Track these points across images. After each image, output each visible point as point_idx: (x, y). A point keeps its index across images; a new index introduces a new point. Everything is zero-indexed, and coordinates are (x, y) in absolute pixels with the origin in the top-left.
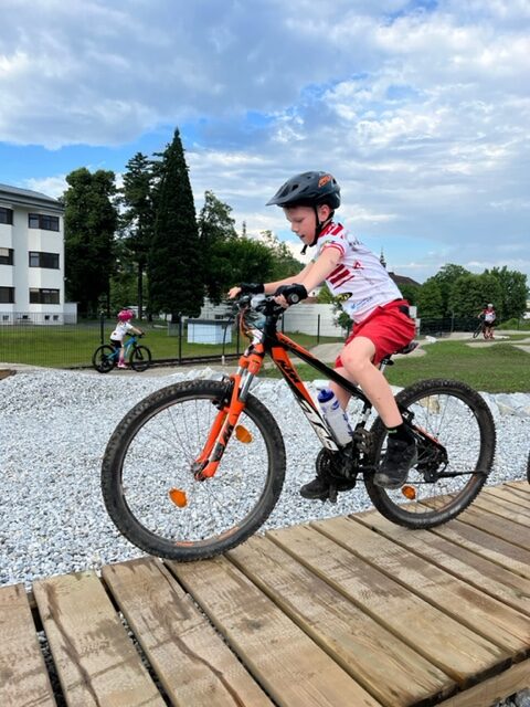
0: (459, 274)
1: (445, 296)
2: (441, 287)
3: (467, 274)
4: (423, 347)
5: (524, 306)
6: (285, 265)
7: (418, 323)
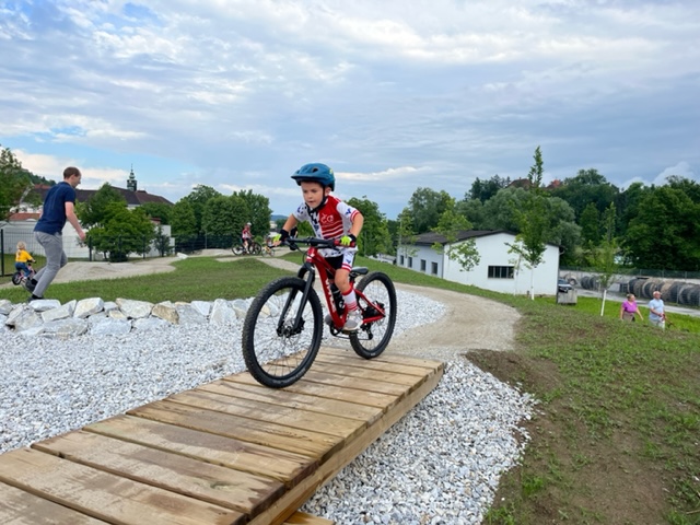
0: (210, 196)
1: (198, 215)
2: (194, 207)
3: (217, 195)
4: (173, 264)
5: (268, 226)
6: (11, 176)
7: (172, 242)
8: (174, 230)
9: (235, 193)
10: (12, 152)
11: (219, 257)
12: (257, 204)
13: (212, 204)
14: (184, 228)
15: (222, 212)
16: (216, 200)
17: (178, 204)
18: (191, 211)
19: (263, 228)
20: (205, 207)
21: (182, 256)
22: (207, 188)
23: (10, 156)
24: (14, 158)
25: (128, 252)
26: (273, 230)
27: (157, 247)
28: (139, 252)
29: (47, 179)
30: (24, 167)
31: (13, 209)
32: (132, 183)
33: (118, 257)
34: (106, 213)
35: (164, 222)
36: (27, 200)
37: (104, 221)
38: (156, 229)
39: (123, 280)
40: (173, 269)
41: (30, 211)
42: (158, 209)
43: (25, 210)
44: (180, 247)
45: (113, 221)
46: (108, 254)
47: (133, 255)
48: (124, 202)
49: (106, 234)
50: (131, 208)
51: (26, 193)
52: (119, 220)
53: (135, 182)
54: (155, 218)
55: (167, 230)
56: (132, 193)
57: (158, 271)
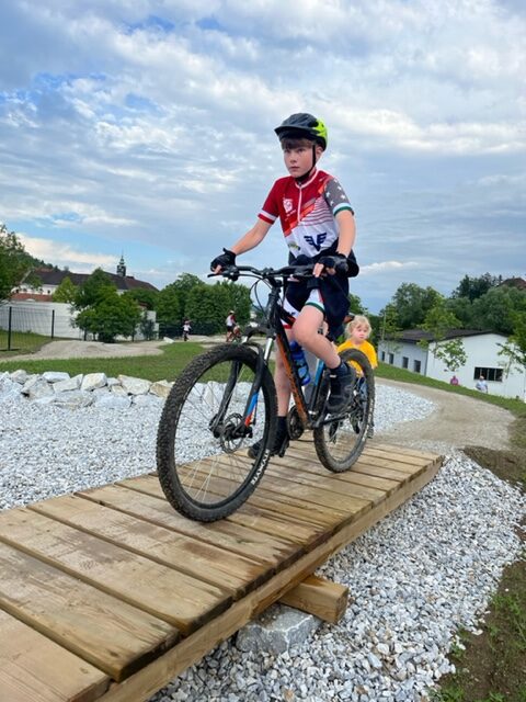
0: (194, 284)
1: (182, 303)
2: (179, 294)
3: (200, 283)
4: (160, 348)
5: (249, 316)
6: (14, 258)
7: (156, 327)
8: (158, 316)
9: (218, 282)
10: (17, 235)
11: (202, 343)
12: (239, 293)
13: (196, 292)
14: (168, 314)
15: (205, 300)
16: (200, 288)
17: (164, 291)
18: (175, 298)
19: (243, 318)
20: (189, 295)
21: (168, 341)
22: (191, 276)
23: (14, 239)
24: (18, 241)
25: (115, 334)
26: (253, 320)
27: (143, 331)
28: (126, 335)
29: (46, 263)
30: (26, 250)
31: (14, 289)
32: (122, 269)
33: (107, 339)
34: (98, 297)
35: (150, 308)
36: (27, 281)
37: (94, 304)
38: (142, 314)
39: (116, 359)
40: (160, 352)
41: (29, 291)
42: (144, 294)
43: (25, 290)
44: (164, 333)
45: (103, 304)
46: (97, 335)
47: (120, 337)
48: (114, 287)
49: (97, 317)
50: (120, 293)
51: (27, 275)
52: (109, 304)
53: (124, 268)
54: (142, 303)
55: (152, 315)
56: (121, 279)
57: (148, 353)
